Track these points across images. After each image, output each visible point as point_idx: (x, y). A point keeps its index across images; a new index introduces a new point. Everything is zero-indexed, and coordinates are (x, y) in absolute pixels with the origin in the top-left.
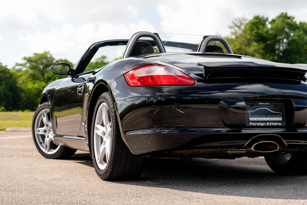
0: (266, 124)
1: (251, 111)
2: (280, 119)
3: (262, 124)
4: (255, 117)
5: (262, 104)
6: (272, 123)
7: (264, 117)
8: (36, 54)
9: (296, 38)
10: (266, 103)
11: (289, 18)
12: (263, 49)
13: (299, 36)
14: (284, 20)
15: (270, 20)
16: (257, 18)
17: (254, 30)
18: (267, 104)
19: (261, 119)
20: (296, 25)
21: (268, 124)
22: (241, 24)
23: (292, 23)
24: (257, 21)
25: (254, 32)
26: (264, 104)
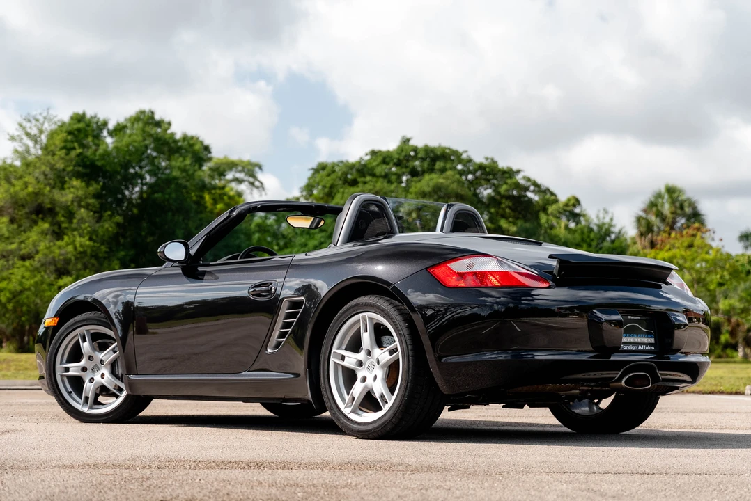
2: (652, 340)
3: (634, 348)
4: (627, 337)
6: (644, 347)
7: (635, 337)
9: (176, 173)
11: (159, 124)
12: (97, 196)
13: (183, 170)
14: (148, 129)
15: (111, 126)
16: (79, 118)
17: (74, 148)
18: (637, 318)
20: (176, 141)
21: (640, 347)
22: (41, 132)
23: (167, 136)
24: (81, 125)
25: (73, 154)
26: (633, 317)
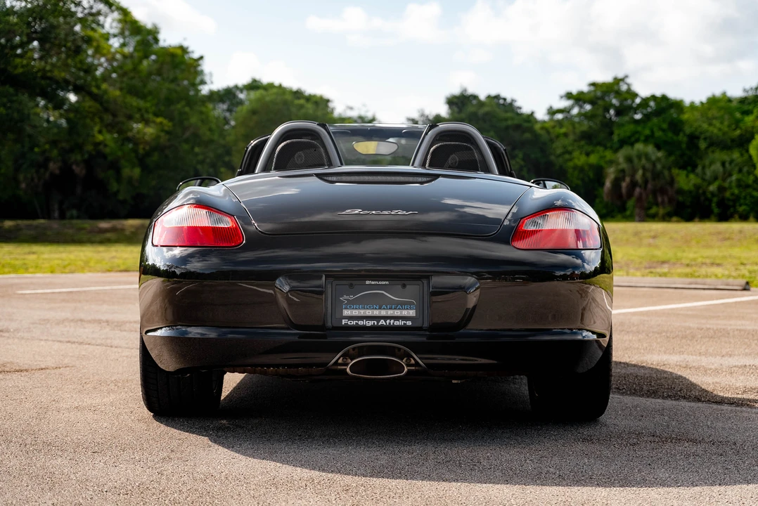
0: (378, 323)
1: (348, 297)
2: (412, 313)
3: (370, 323)
4: (356, 309)
5: (373, 283)
6: (392, 321)
7: (376, 309)
8: (593, 84)
10: (382, 281)
18: (384, 283)
19: (369, 313)
21: (382, 322)
26: (377, 282)
